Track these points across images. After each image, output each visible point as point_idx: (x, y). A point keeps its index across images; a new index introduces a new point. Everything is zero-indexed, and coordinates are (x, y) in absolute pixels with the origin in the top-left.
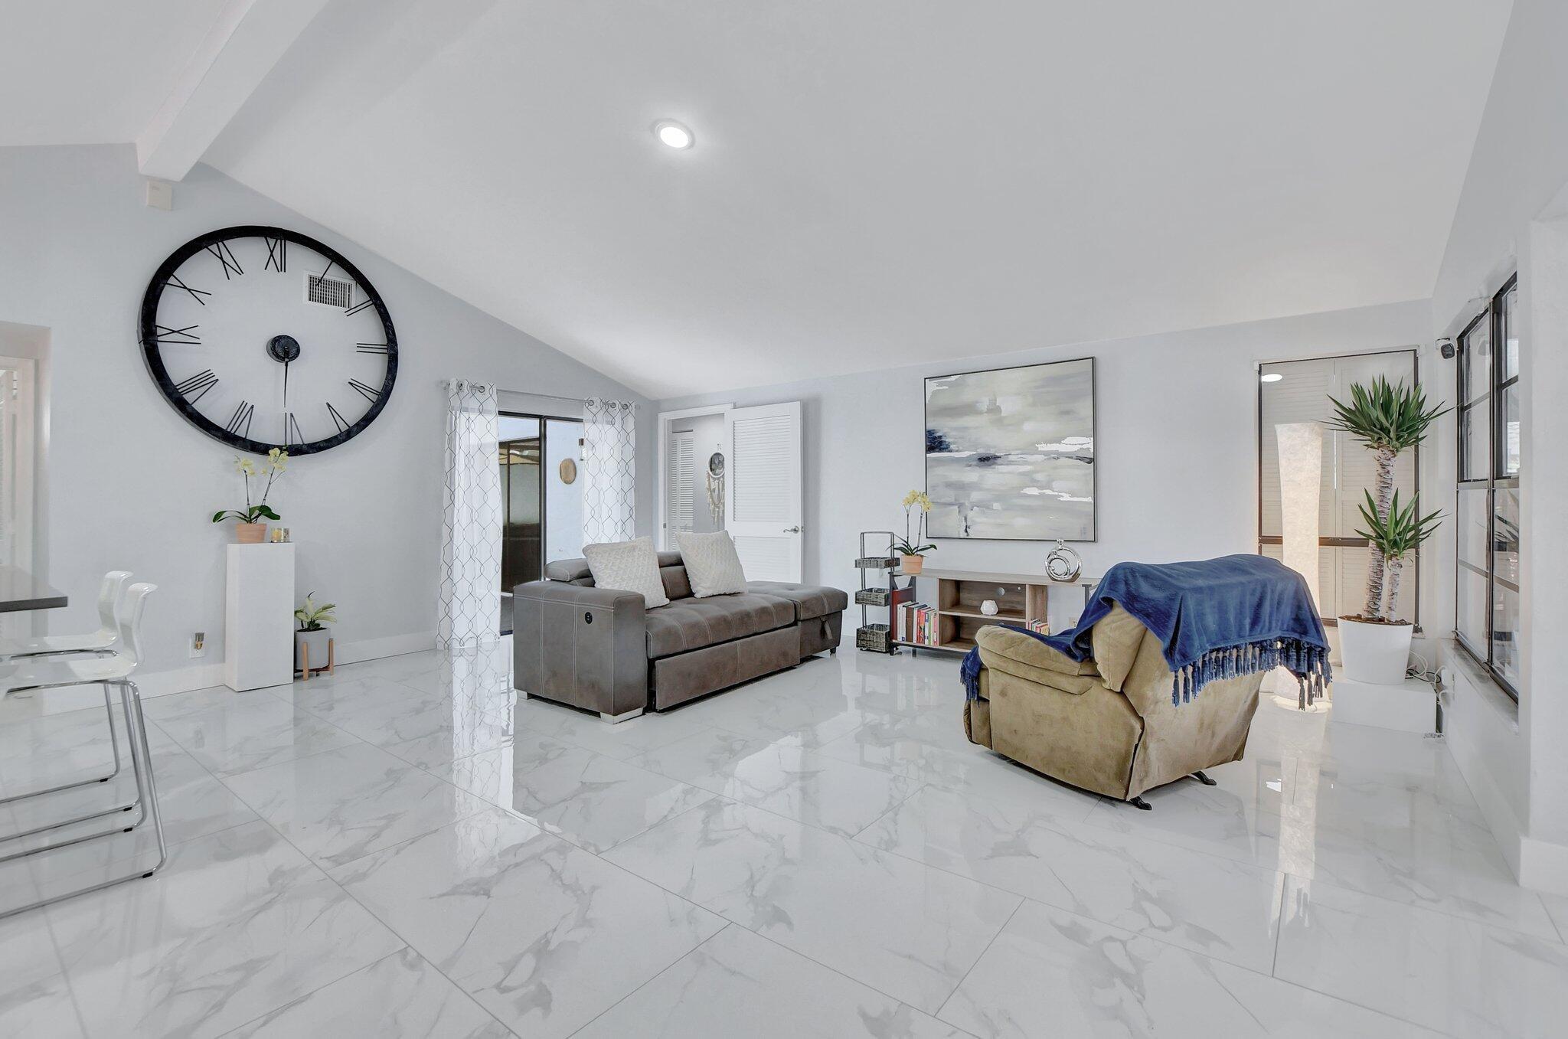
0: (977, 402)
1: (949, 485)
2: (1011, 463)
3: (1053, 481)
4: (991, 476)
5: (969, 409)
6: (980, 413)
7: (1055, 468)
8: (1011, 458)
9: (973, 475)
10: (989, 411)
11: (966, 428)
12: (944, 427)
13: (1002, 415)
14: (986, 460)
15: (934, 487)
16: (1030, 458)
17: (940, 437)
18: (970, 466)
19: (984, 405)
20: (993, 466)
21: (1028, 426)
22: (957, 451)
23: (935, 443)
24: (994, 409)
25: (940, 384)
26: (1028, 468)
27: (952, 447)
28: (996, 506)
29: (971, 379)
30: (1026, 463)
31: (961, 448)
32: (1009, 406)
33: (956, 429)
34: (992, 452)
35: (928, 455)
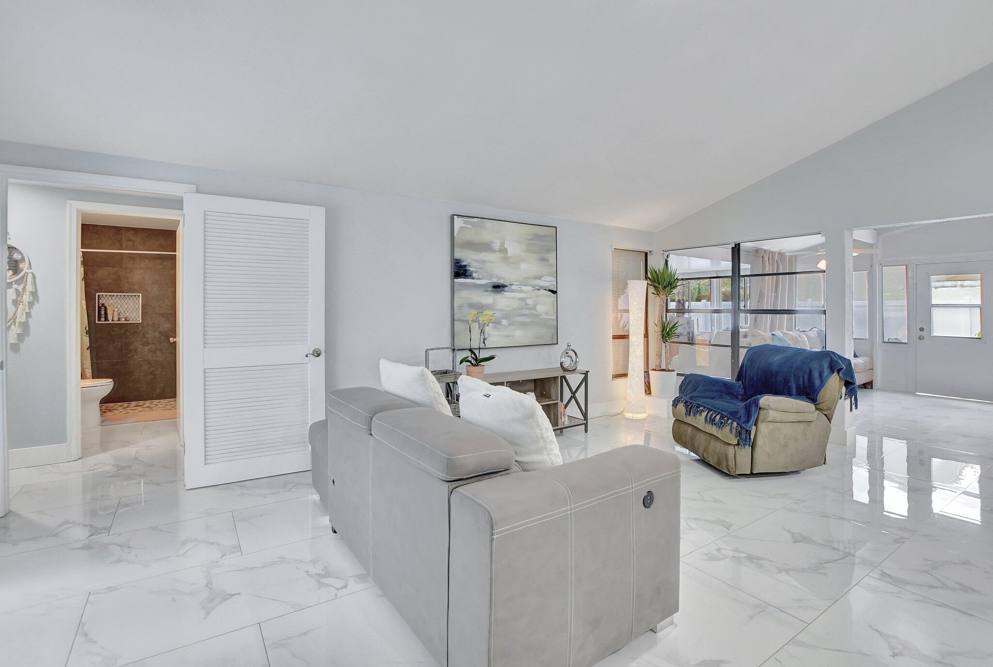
0: (492, 243)
1: (472, 306)
2: (512, 291)
3: (536, 305)
4: (503, 301)
5: (485, 247)
6: (494, 251)
7: (538, 296)
8: (514, 287)
9: (489, 298)
10: (500, 251)
11: (484, 262)
12: (468, 257)
13: (509, 255)
14: (498, 288)
15: (460, 307)
16: (525, 288)
17: (465, 266)
18: (487, 291)
19: (497, 246)
20: (502, 293)
21: (523, 266)
22: (478, 279)
23: (460, 271)
24: (503, 250)
25: (465, 223)
26: (522, 295)
27: (474, 275)
28: (504, 322)
29: (489, 223)
30: (522, 291)
31: (480, 277)
32: (513, 250)
33: (477, 261)
34: (502, 282)
35: (455, 280)
